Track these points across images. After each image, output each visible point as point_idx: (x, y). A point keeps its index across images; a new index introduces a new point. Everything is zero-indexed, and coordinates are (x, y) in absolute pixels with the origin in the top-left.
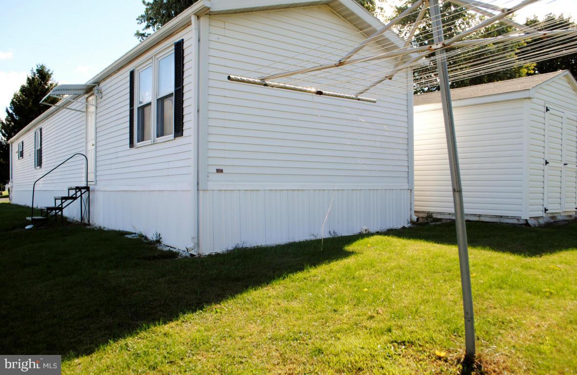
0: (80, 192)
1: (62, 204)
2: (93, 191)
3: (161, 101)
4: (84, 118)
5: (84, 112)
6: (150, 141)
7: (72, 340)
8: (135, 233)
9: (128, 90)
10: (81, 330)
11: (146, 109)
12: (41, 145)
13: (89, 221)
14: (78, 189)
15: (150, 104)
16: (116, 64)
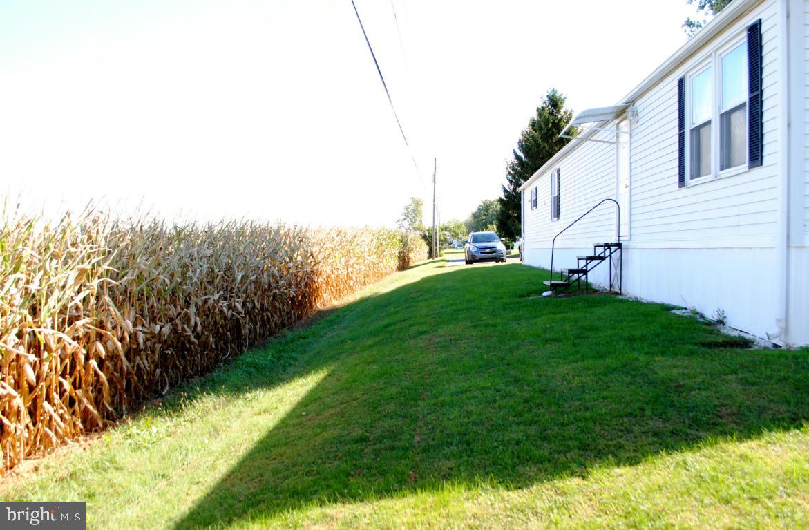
0: (609, 250)
1: (586, 266)
2: (627, 249)
3: (726, 117)
4: (615, 151)
5: (614, 143)
6: (710, 176)
7: (610, 443)
8: (686, 309)
9: (676, 106)
10: (621, 431)
11: (703, 130)
12: (559, 190)
13: (620, 289)
14: (607, 246)
15: (709, 123)
16: (658, 71)
